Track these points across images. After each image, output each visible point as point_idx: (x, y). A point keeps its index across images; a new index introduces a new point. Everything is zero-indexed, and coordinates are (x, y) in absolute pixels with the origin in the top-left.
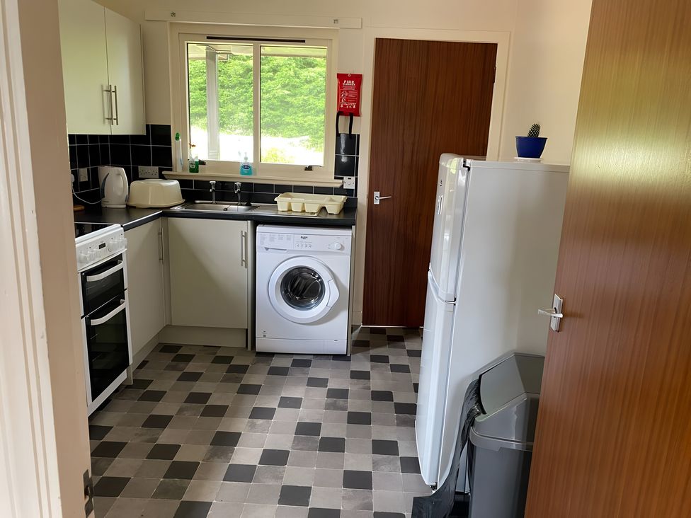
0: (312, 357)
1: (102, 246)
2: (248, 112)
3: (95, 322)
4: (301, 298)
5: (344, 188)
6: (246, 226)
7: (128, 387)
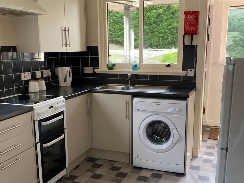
0: (163, 172)
1: (51, 107)
2: (159, 37)
3: (45, 145)
4: (161, 138)
5: (188, 76)
6: (129, 97)
7: (66, 178)
